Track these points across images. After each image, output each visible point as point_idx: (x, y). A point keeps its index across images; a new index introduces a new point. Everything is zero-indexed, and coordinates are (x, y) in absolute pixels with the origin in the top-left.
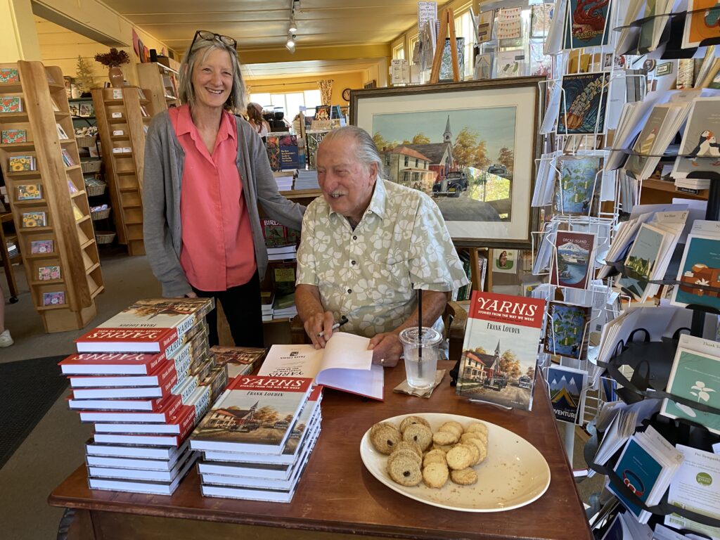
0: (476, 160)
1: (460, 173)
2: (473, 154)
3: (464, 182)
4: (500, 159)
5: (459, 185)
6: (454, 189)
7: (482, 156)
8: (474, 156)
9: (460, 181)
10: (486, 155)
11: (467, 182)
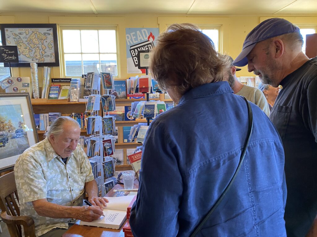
0: (9, 128)
1: (3, 135)
2: (7, 125)
3: (6, 139)
4: (19, 126)
5: (4, 141)
6: (2, 143)
7: (11, 126)
8: (8, 127)
9: (4, 139)
10: (13, 126)
11: (8, 138)
